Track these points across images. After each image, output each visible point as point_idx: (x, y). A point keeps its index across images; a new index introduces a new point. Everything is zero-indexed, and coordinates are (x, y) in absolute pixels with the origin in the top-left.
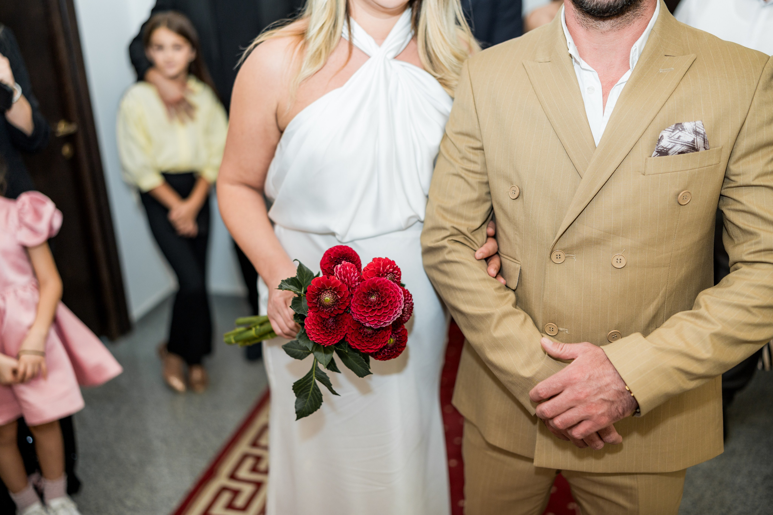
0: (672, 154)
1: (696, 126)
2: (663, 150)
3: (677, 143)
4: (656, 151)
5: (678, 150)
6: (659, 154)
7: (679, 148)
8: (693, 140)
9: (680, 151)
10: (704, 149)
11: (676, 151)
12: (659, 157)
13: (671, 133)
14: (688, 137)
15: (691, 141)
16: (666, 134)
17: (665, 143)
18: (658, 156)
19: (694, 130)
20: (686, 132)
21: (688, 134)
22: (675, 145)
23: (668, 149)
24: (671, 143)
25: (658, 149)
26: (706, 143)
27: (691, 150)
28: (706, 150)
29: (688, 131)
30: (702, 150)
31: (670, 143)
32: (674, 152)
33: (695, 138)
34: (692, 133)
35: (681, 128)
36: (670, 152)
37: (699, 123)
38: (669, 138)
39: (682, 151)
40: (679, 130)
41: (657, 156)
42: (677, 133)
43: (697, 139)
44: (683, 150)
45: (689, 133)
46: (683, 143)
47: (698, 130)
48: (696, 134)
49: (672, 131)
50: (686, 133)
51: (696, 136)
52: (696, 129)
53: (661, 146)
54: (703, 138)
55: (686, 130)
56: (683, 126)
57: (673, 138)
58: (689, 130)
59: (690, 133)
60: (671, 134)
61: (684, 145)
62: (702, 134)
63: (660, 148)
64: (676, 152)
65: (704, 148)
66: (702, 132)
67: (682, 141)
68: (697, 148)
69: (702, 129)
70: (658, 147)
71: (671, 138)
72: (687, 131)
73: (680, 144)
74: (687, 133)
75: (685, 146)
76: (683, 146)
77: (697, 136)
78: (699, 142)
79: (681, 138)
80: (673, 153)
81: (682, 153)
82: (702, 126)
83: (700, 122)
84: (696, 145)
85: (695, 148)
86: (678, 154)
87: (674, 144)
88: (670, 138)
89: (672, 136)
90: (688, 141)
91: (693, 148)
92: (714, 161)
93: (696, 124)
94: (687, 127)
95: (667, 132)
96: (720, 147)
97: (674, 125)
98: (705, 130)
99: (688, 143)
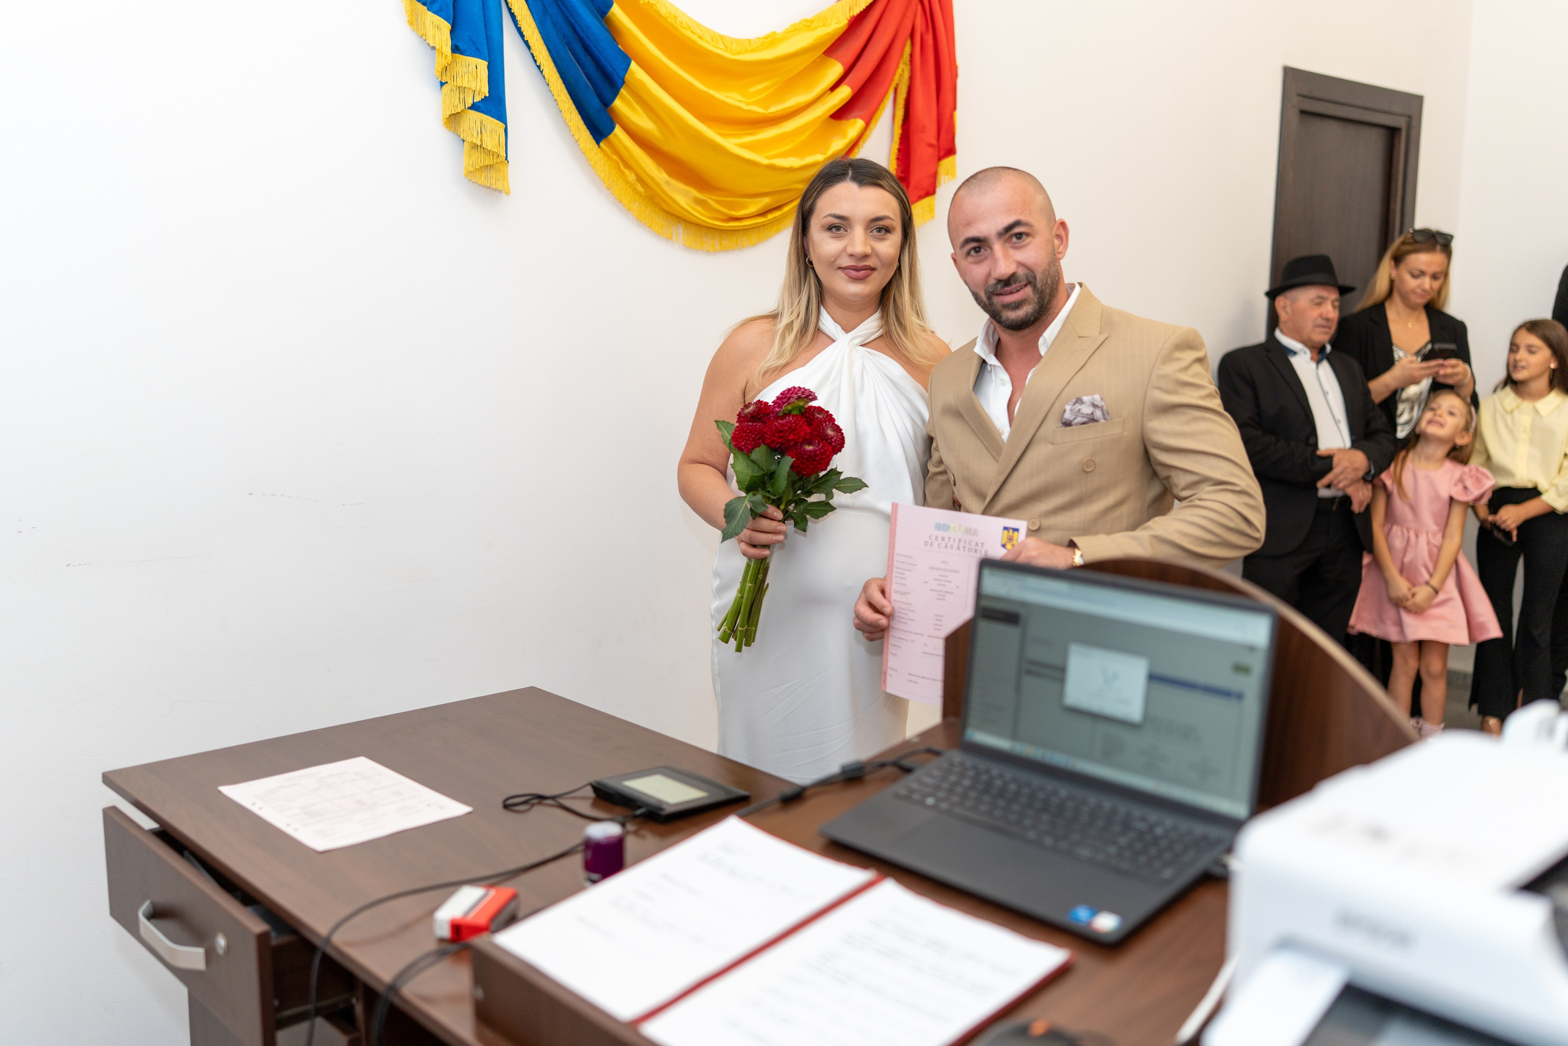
2: (1068, 421)
3: (1078, 415)
4: (1061, 423)
7: (1079, 420)
9: (1081, 422)
10: (1106, 421)
11: (1079, 422)
12: (1065, 427)
13: (1072, 407)
14: (1087, 410)
15: (1090, 413)
16: (1068, 408)
17: (1068, 416)
19: (1091, 403)
21: (1088, 408)
22: (1077, 417)
25: (1062, 421)
26: (1104, 414)
29: (1087, 405)
30: (1102, 421)
34: (1090, 407)
35: (1081, 402)
37: (1097, 397)
40: (1079, 403)
41: (1063, 427)
42: (1078, 406)
44: (1085, 421)
47: (1096, 403)
49: (1073, 405)
52: (1094, 403)
53: (1065, 418)
55: (1085, 404)
56: (1083, 401)
63: (1065, 420)
65: (1104, 419)
66: (1100, 405)
68: (1098, 419)
70: (1062, 419)
73: (1080, 416)
78: (1098, 414)
80: (1077, 424)
81: (1084, 423)
83: (1100, 396)
84: (1095, 417)
85: (1096, 420)
88: (1071, 410)
91: (1092, 420)
92: (1116, 431)
94: (1087, 401)
95: (1069, 406)
96: (1122, 419)
97: (1074, 400)
98: (1103, 403)
99: (1088, 414)
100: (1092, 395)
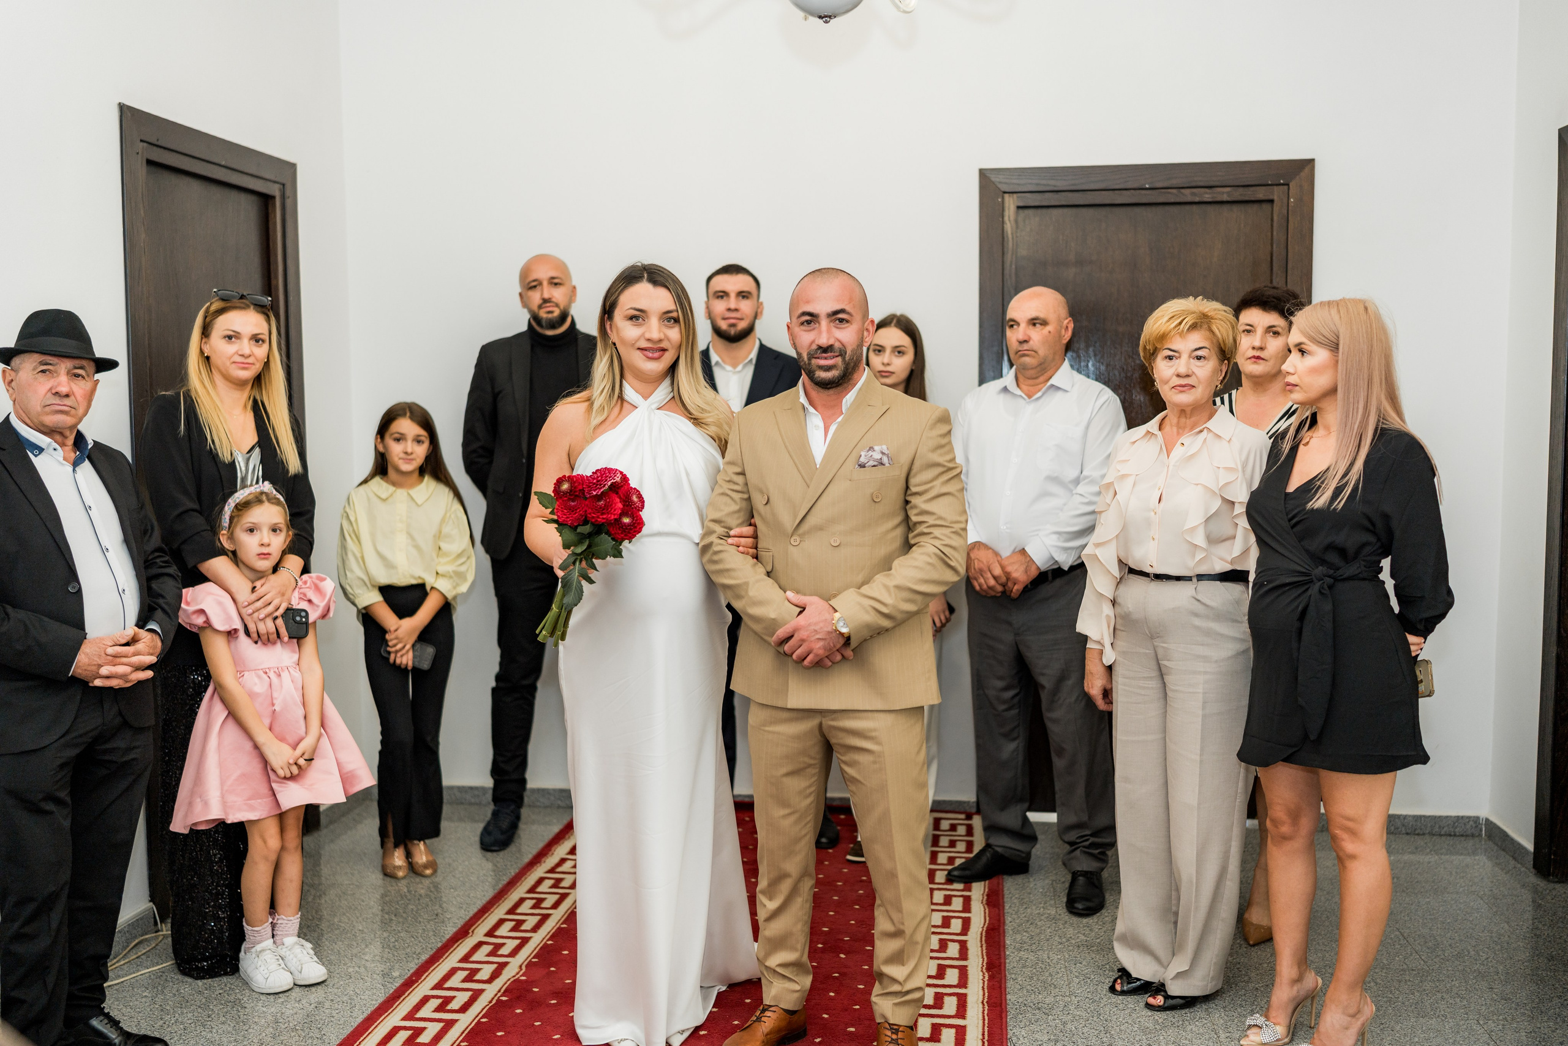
1: (883, 450)
2: (862, 464)
4: (858, 465)
6: (860, 467)
7: (872, 463)
8: (881, 458)
9: (872, 465)
13: (867, 453)
14: (877, 456)
15: (879, 459)
16: (863, 454)
17: (863, 460)
18: (860, 469)
22: (870, 461)
23: (864, 463)
24: (866, 460)
26: (890, 460)
27: (880, 465)
28: (891, 465)
30: (887, 465)
35: (873, 450)
36: (866, 466)
38: (865, 456)
40: (871, 451)
42: (870, 453)
43: (884, 458)
47: (884, 452)
48: (883, 454)
49: (867, 451)
51: (883, 456)
54: (887, 457)
55: (876, 452)
56: (875, 449)
58: (878, 452)
59: (879, 454)
61: (875, 461)
65: (889, 464)
66: (887, 453)
67: (873, 459)
68: (884, 464)
70: (859, 462)
73: (872, 461)
74: (877, 454)
78: (885, 460)
79: (873, 457)
80: (869, 466)
81: (874, 466)
82: (888, 450)
84: (883, 462)
86: (872, 468)
87: (868, 460)
89: (867, 456)
92: (897, 473)
93: (882, 447)
94: (877, 449)
95: (864, 452)
96: (901, 464)
97: (868, 448)
98: (889, 453)
99: (877, 459)
100: (881, 445)
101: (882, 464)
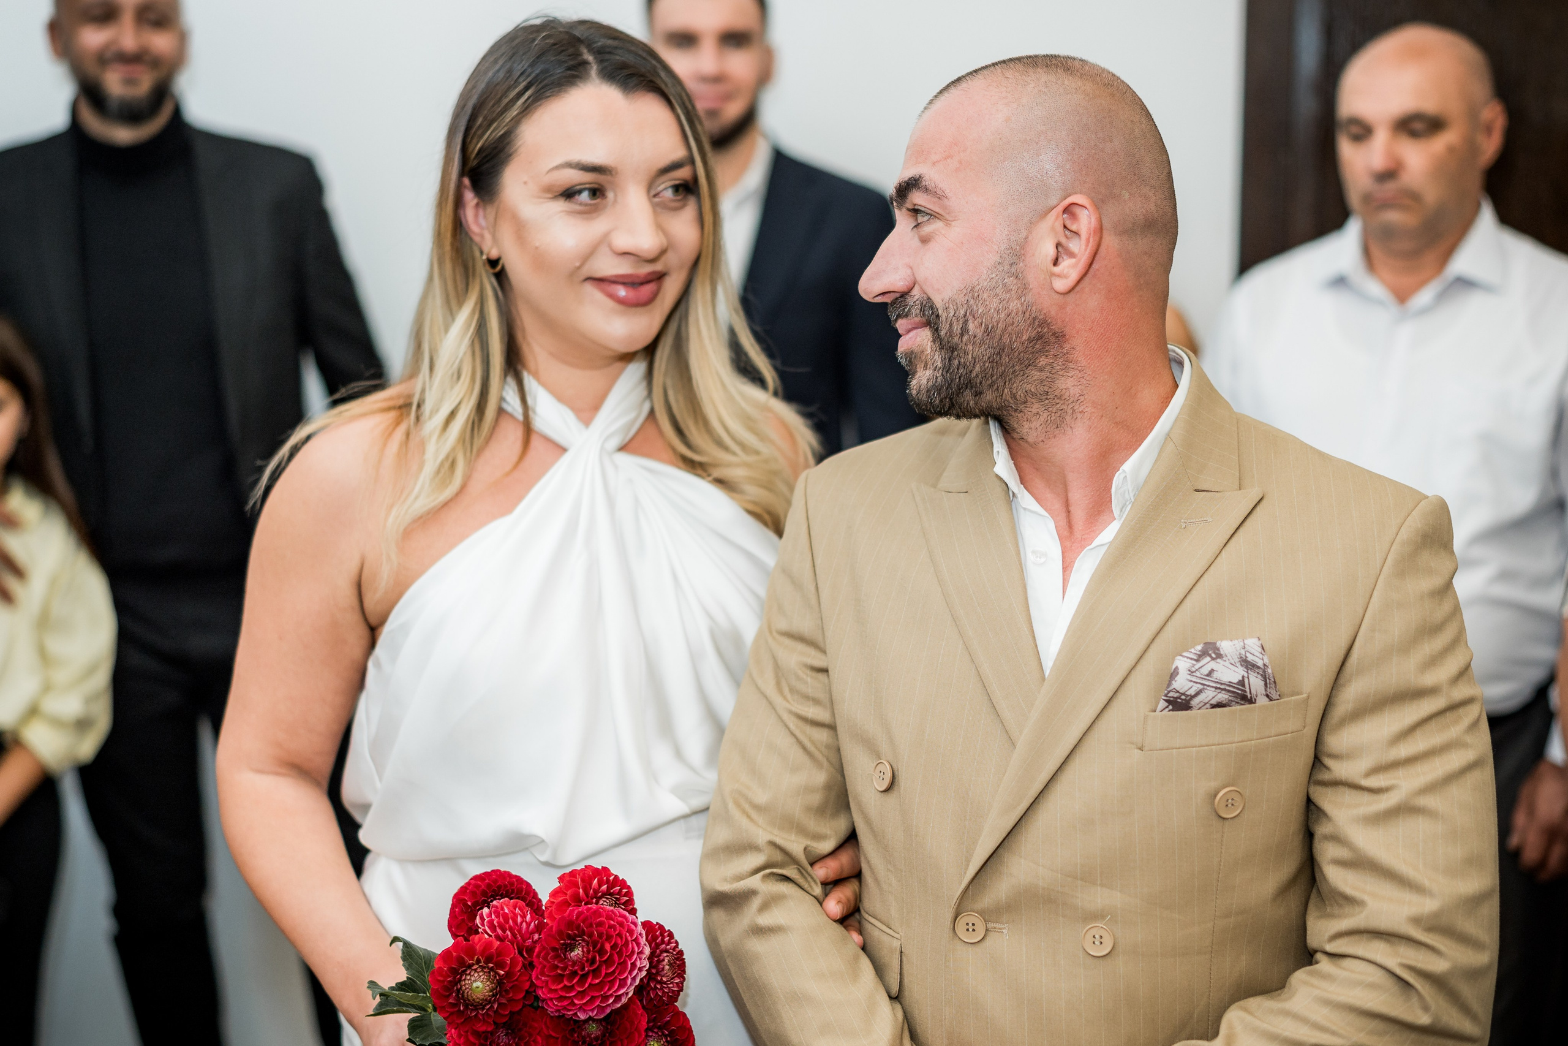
0: (1198, 707)
1: (1246, 650)
2: (1179, 698)
3: (1209, 686)
4: (1164, 700)
5: (1211, 698)
6: (1171, 707)
7: (1209, 695)
8: (1241, 678)
9: (1214, 702)
10: (1268, 699)
11: (1206, 701)
12: (1171, 712)
13: (1194, 662)
14: (1230, 673)
15: (1235, 681)
16: (1182, 664)
17: (1182, 684)
18: (1169, 711)
19: (1241, 657)
20: (1225, 661)
21: (1231, 666)
22: (1204, 689)
23: (1188, 695)
24: (1194, 684)
25: (1169, 695)
26: (1268, 686)
27: (1239, 700)
28: (1271, 700)
29: (1229, 660)
30: (1262, 701)
31: (1192, 684)
32: (1202, 704)
33: (1246, 675)
34: (1237, 665)
35: (1215, 653)
36: (1194, 702)
37: (1253, 644)
38: (1189, 673)
39: (1220, 703)
40: (1211, 657)
41: (1167, 709)
42: (1207, 664)
43: (1248, 678)
44: (1220, 701)
45: (1232, 664)
46: (1218, 686)
47: (1250, 658)
48: (1247, 668)
49: (1195, 658)
50: (1224, 663)
51: (1247, 672)
52: (1246, 657)
53: (1174, 690)
54: (1262, 675)
55: (1224, 659)
56: (1218, 649)
57: (1198, 674)
58: (1230, 658)
59: (1234, 663)
60: (1194, 665)
61: (1222, 689)
62: (1259, 668)
63: (1171, 694)
64: (1206, 704)
65: (1265, 697)
66: (1260, 663)
67: (1216, 680)
68: (1251, 697)
69: (1258, 657)
70: (1169, 692)
71: (1194, 674)
72: (1227, 661)
73: (1213, 687)
74: (1227, 664)
75: (1223, 692)
76: (1220, 692)
77: (1249, 671)
78: (1256, 683)
79: (1215, 675)
80: (1200, 705)
81: (1219, 705)
82: (1260, 649)
83: (1255, 640)
84: (1248, 690)
85: (1247, 696)
86: (1212, 708)
87: (1201, 687)
88: (1191, 672)
89: (1197, 670)
90: (1230, 682)
91: (1242, 697)
92: (1289, 727)
93: (1246, 646)
94: (1226, 652)
95: (1185, 659)
96: (1305, 695)
97: (1199, 647)
98: (1266, 661)
99: (1230, 684)
100: (1243, 636)
101: (1245, 699)
